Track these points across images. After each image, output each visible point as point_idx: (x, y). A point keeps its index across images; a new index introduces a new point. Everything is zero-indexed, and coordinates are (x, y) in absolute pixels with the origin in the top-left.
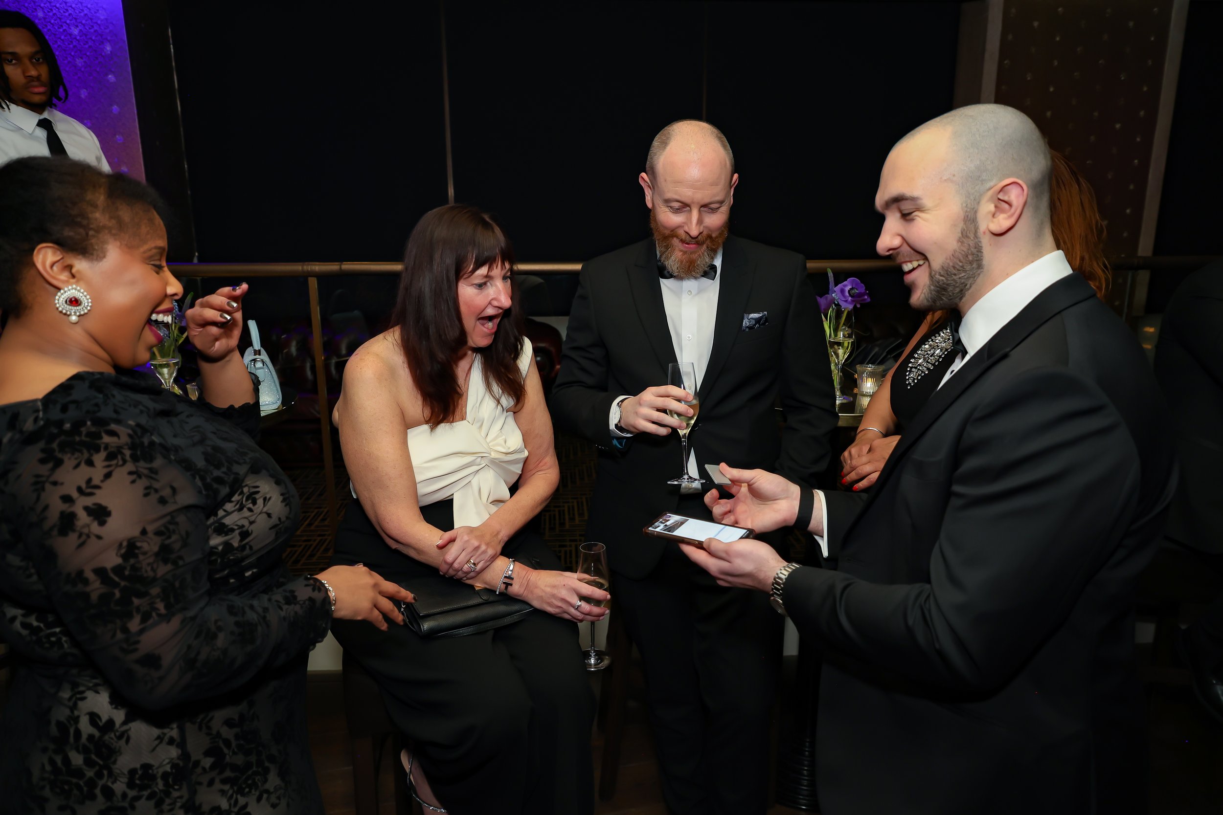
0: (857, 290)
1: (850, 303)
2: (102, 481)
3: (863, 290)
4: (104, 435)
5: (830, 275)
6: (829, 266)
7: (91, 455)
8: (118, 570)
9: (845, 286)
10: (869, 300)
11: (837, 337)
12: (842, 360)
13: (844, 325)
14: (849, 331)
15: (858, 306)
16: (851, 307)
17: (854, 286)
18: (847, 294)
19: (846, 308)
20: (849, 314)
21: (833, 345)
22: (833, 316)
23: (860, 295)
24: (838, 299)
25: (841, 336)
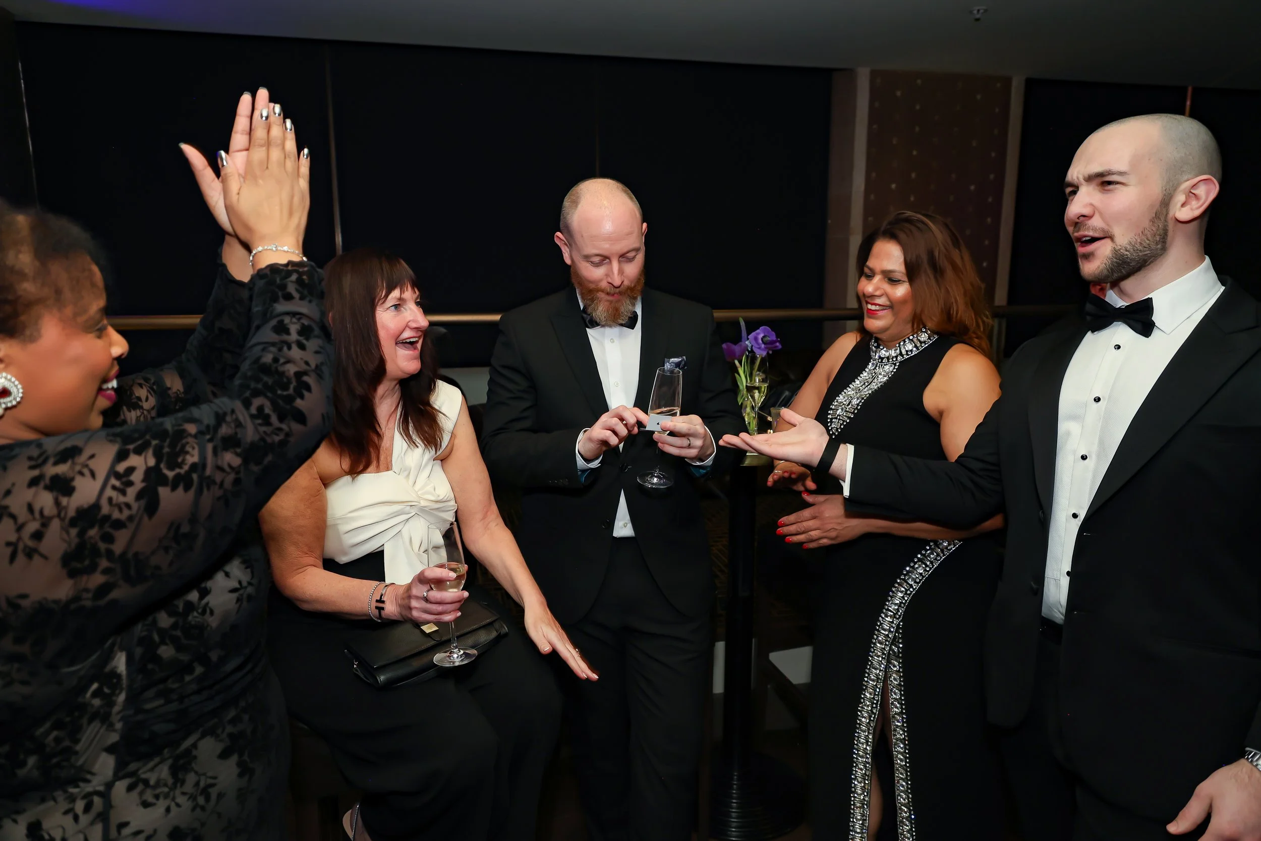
0: (769, 337)
1: (763, 350)
3: (775, 339)
5: (742, 323)
6: (741, 316)
9: (758, 334)
10: (780, 347)
11: (753, 382)
12: (758, 403)
13: (759, 370)
14: (764, 376)
15: (771, 352)
16: (764, 354)
17: (766, 334)
18: (760, 341)
19: (761, 354)
20: (763, 360)
21: (750, 389)
22: (747, 363)
23: (772, 342)
24: (752, 346)
25: (757, 381)
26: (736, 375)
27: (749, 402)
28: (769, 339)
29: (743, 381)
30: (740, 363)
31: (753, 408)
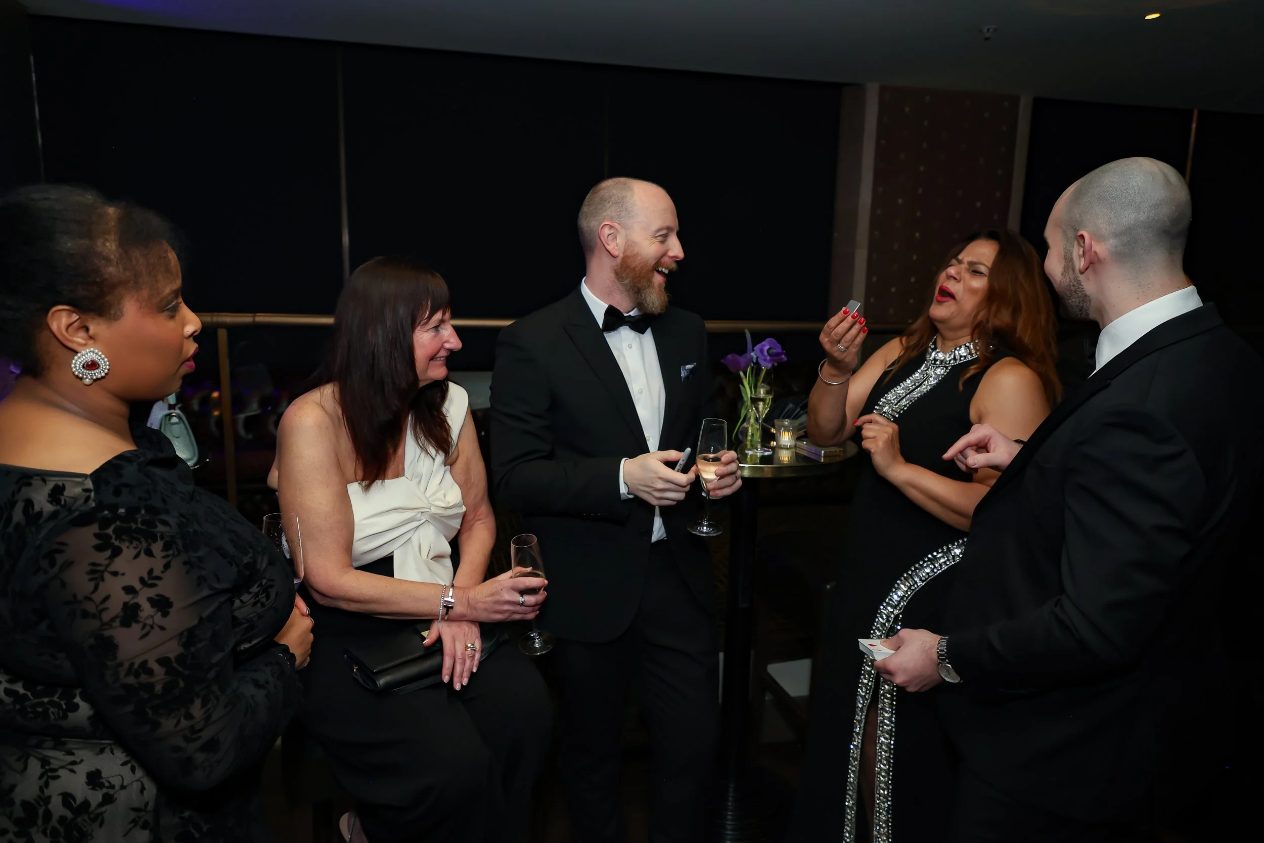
0: (774, 348)
1: (769, 362)
2: (162, 572)
3: (780, 349)
4: (158, 524)
5: (748, 335)
6: (747, 327)
7: (150, 545)
8: (180, 659)
9: (764, 346)
10: (785, 359)
11: (757, 393)
12: (763, 415)
13: (763, 382)
14: (768, 388)
15: (776, 364)
16: (770, 365)
17: (772, 346)
18: (766, 353)
19: (765, 366)
20: (768, 372)
21: (755, 401)
22: (752, 374)
23: (777, 354)
24: (757, 358)
25: (762, 393)
26: (741, 386)
27: (752, 413)
28: (774, 351)
29: (747, 392)
30: (745, 374)
31: (757, 419)
